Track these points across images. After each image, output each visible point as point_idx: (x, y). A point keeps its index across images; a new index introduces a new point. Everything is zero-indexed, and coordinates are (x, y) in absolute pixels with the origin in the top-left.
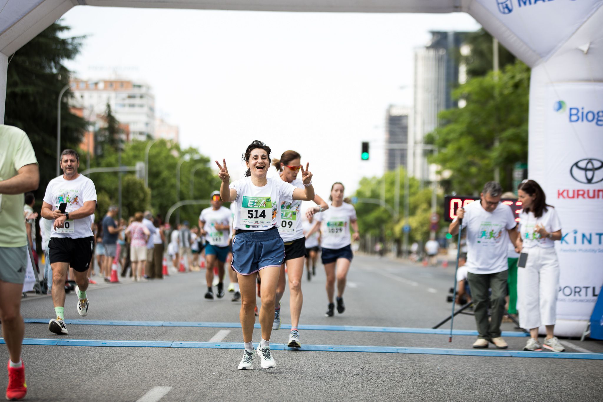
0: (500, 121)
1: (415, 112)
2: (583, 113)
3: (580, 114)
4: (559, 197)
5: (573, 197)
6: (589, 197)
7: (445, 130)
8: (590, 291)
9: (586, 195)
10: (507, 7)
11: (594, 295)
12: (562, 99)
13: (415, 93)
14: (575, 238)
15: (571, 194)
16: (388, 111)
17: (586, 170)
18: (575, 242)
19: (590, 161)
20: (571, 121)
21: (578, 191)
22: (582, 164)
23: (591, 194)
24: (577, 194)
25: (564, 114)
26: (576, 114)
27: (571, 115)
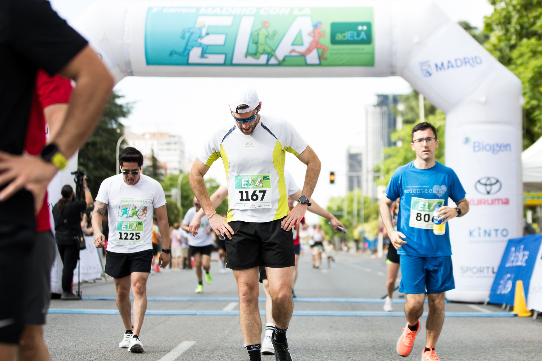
1: (367, 151)
2: (483, 146)
3: (481, 146)
6: (488, 204)
8: (490, 270)
9: (486, 203)
10: (428, 72)
11: (493, 272)
12: (468, 136)
14: (479, 233)
15: (476, 202)
16: (348, 151)
17: (486, 185)
18: (479, 236)
19: (488, 179)
20: (475, 151)
21: (481, 200)
22: (483, 181)
23: (490, 202)
24: (480, 202)
25: (469, 147)
27: (474, 147)
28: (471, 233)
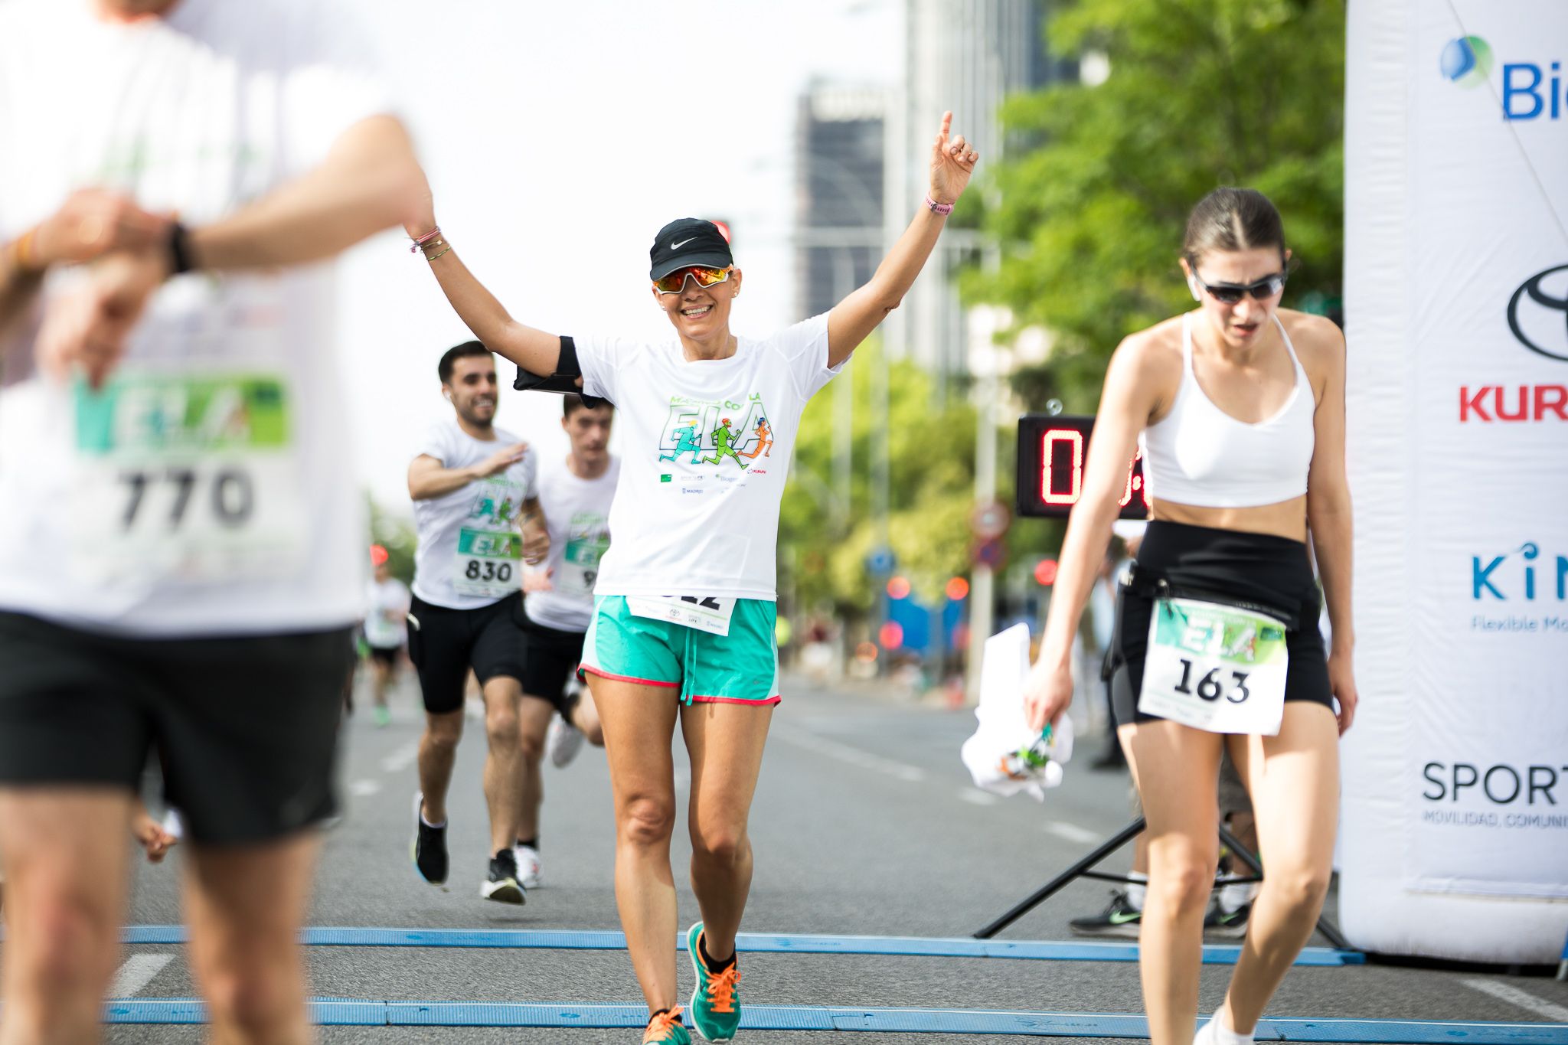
0: (1238, 132)
1: (913, 106)
2: (1555, 84)
3: (1544, 90)
4: (1464, 417)
5: (1522, 415)
7: (1029, 170)
12: (1472, 28)
13: (912, 31)
14: (1530, 573)
15: (1511, 406)
16: (807, 103)
18: (1530, 594)
20: (1509, 115)
21: (1540, 391)
22: (1555, 287)
24: (1536, 403)
26: (1530, 90)
27: (1508, 92)
28: (1480, 578)
